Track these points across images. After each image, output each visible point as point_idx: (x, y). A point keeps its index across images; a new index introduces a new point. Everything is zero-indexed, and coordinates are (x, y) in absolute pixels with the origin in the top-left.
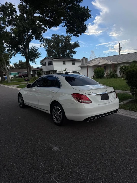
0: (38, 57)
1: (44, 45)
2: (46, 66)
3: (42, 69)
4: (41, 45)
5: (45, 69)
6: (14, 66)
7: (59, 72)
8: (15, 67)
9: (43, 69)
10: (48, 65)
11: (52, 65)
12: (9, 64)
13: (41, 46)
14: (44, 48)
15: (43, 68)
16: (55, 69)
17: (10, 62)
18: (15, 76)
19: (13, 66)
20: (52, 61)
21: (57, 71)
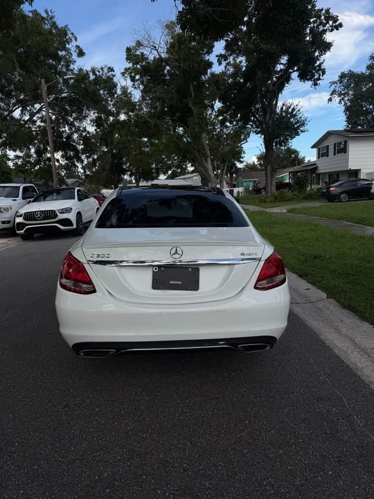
0: (298, 134)
1: (340, 95)
2: (328, 156)
3: (316, 168)
4: (332, 94)
5: (326, 166)
6: (256, 163)
7: (367, 174)
8: (260, 164)
9: (320, 168)
10: (335, 154)
11: (345, 152)
12: (241, 157)
13: (330, 100)
14: (340, 102)
15: (319, 165)
16: (352, 166)
17: (244, 153)
18: (246, 189)
19: (254, 162)
20: (345, 142)
21: (362, 171)
